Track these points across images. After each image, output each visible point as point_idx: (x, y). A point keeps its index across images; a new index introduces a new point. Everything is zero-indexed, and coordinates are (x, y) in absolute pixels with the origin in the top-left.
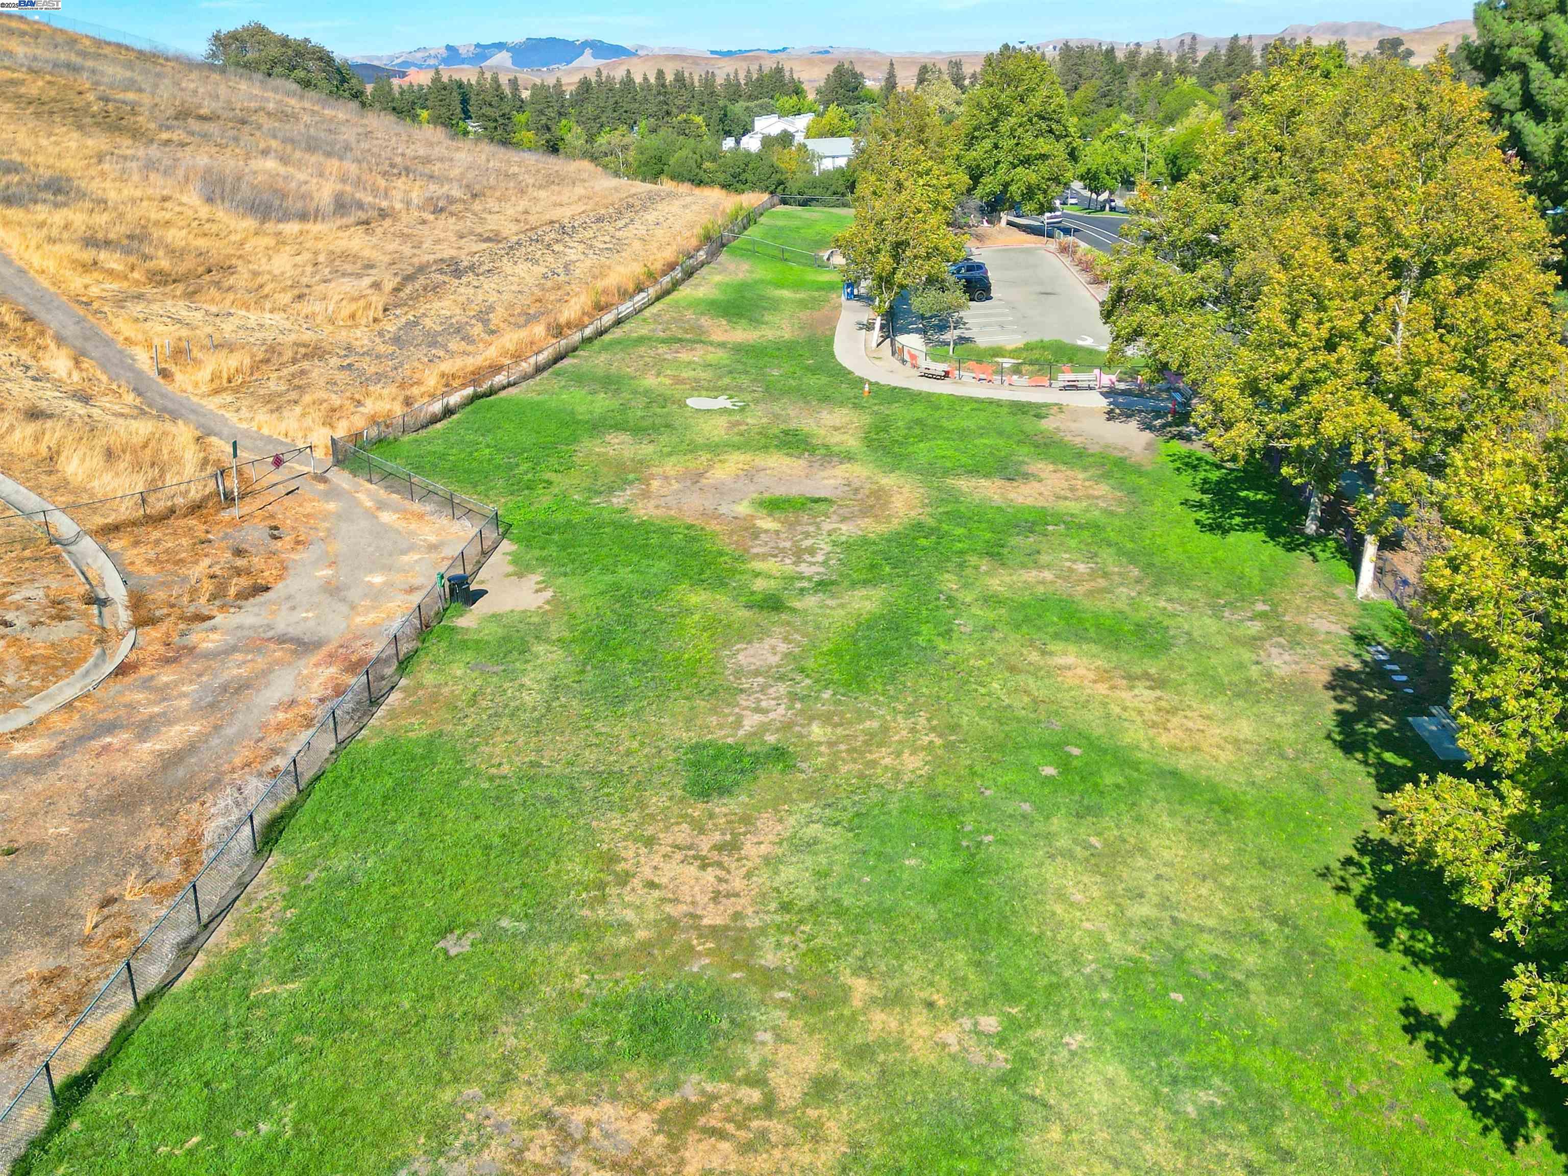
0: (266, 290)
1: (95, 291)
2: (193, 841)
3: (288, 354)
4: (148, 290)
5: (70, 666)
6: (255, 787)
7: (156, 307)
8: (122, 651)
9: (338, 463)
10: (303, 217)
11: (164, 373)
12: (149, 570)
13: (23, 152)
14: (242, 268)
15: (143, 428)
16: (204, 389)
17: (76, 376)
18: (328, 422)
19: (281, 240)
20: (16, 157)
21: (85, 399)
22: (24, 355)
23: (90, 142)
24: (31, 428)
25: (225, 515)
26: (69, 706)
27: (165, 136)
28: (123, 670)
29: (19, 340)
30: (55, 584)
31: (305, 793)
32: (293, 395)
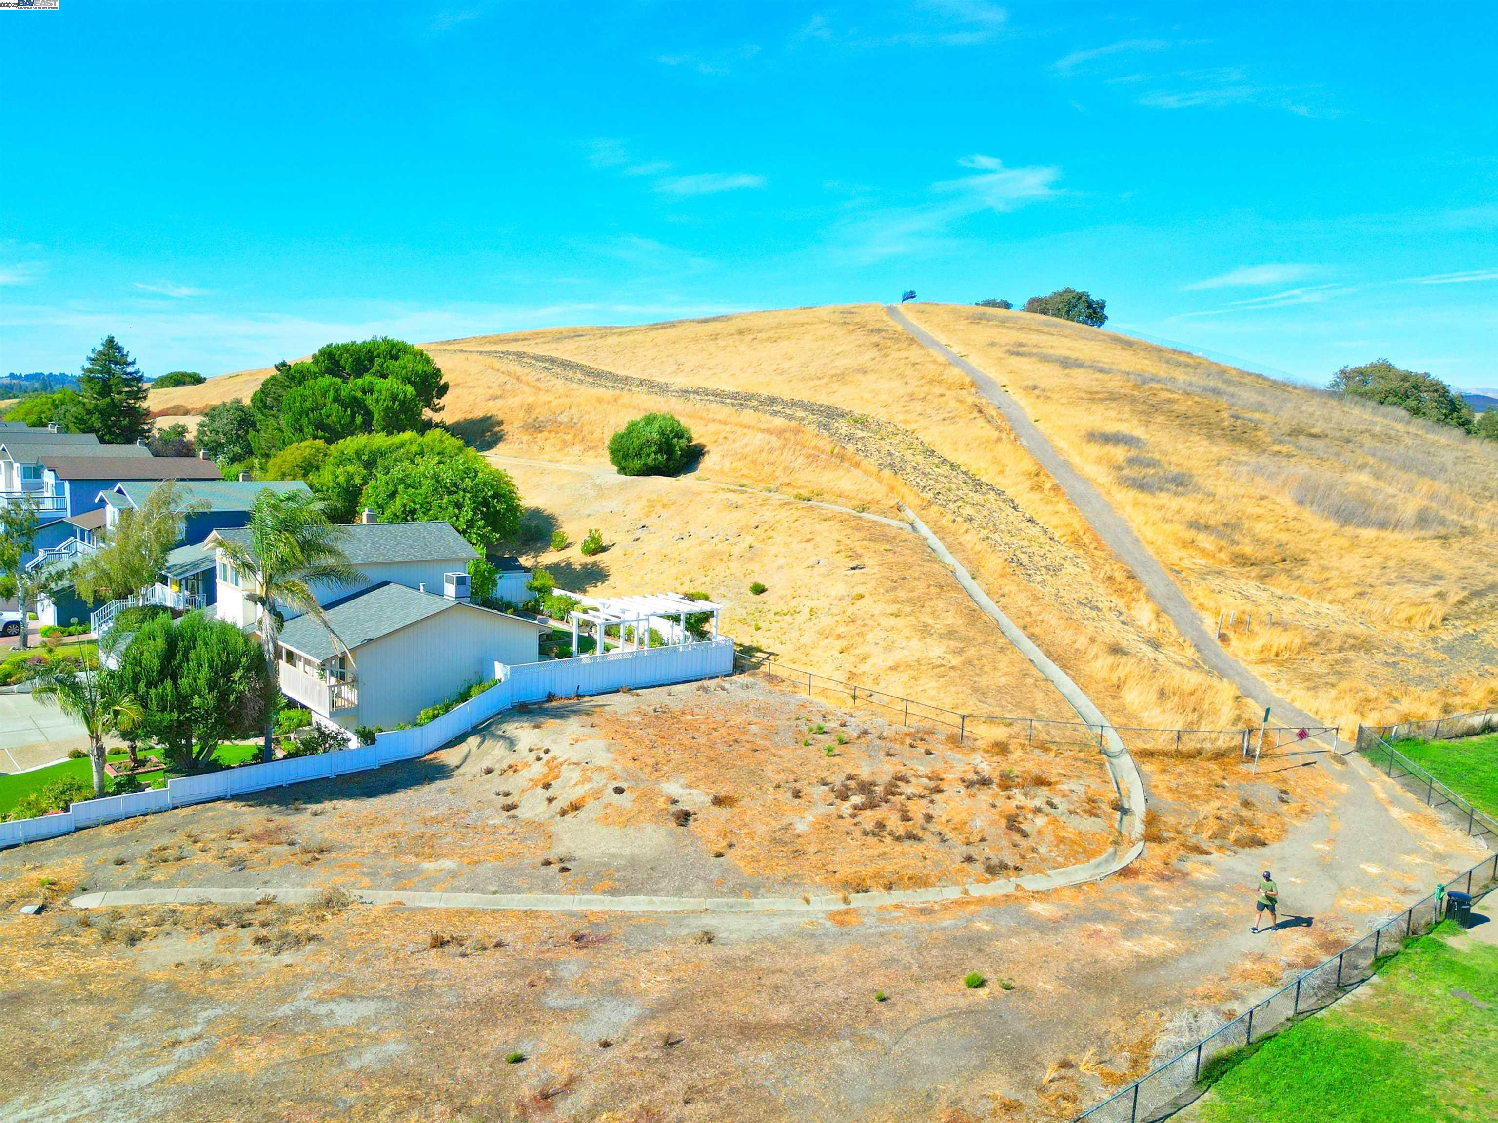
0: (1331, 583)
1: (1186, 563)
2: (1145, 1045)
3: (1336, 643)
4: (1229, 569)
5: (1089, 854)
6: (1210, 1022)
7: (1230, 582)
8: (1129, 857)
9: (1360, 749)
10: (1383, 525)
11: (1223, 638)
12: (1168, 797)
13: (1164, 453)
14: (1314, 563)
15: (1193, 679)
16: (1254, 657)
17: (1154, 627)
18: (1360, 710)
19: (1355, 543)
20: (1157, 456)
21: (1155, 645)
22: (1120, 603)
23: (1215, 449)
24: (1111, 659)
25: (1243, 768)
26: (1078, 886)
27: (1276, 448)
28: (1126, 872)
29: (1121, 592)
30: (1095, 784)
31: (1254, 1046)
32: (1332, 679)
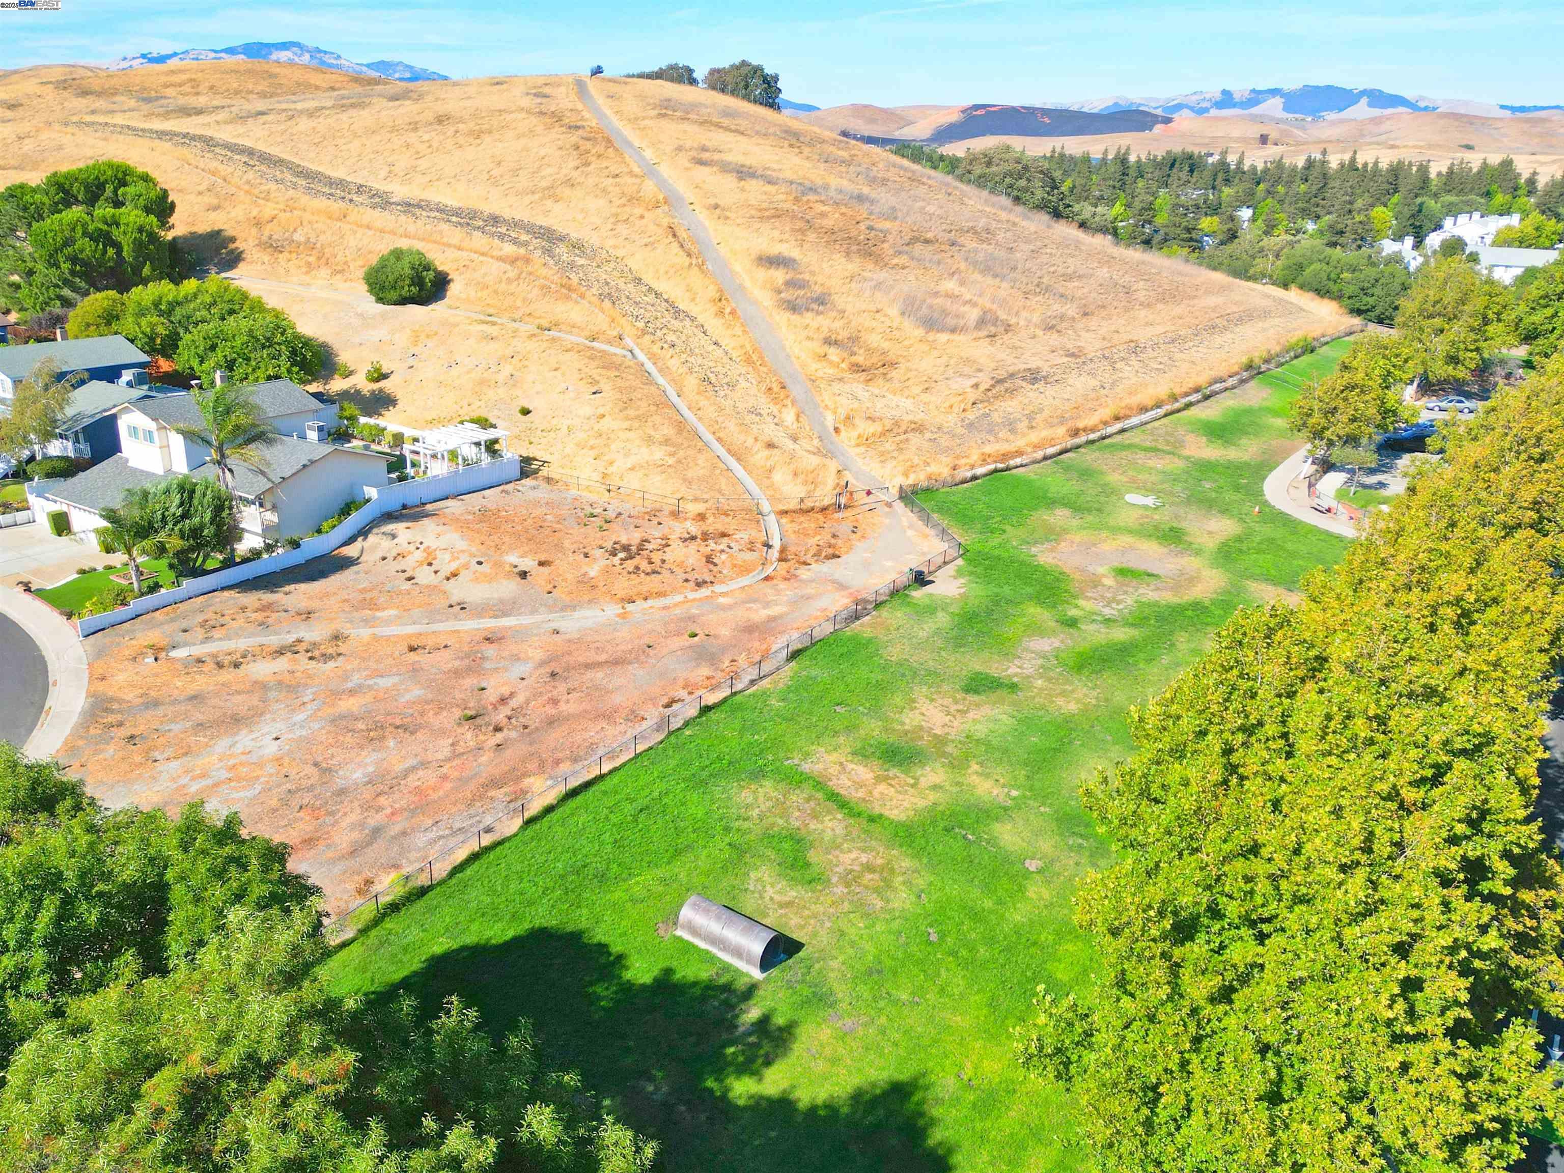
0: (910, 383)
1: (820, 374)
2: (768, 649)
3: (904, 428)
4: (847, 375)
5: (749, 571)
7: (846, 388)
8: (769, 571)
9: (901, 498)
10: (953, 331)
11: (837, 430)
12: (793, 536)
13: (813, 273)
14: (903, 366)
15: (815, 461)
16: (853, 442)
17: (795, 425)
18: (906, 474)
19: (933, 346)
20: (807, 277)
21: (795, 439)
22: (775, 409)
23: (850, 266)
24: (766, 452)
25: (836, 515)
26: (743, 588)
27: (895, 261)
28: (767, 578)
29: (776, 401)
30: (754, 533)
31: (813, 644)
32: (895, 454)
